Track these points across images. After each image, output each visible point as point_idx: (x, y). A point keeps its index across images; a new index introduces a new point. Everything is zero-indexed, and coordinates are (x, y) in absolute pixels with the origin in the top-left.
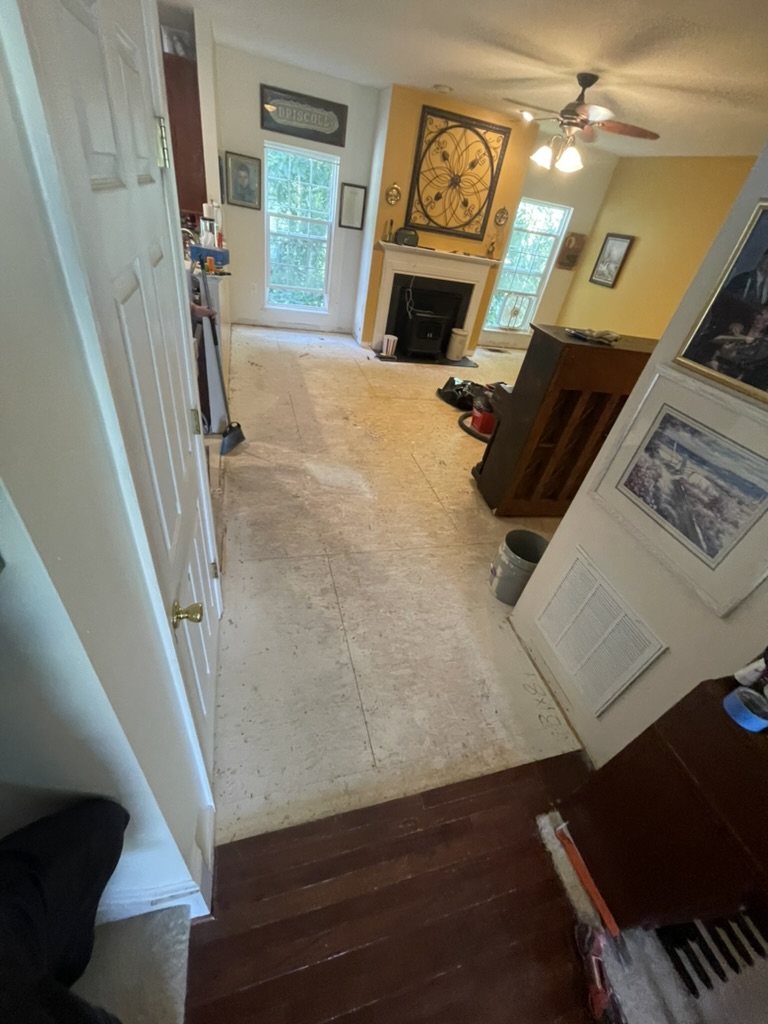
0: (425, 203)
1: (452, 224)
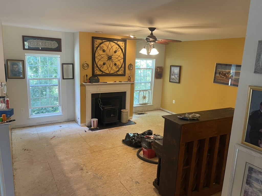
0: (99, 67)
1: (112, 72)
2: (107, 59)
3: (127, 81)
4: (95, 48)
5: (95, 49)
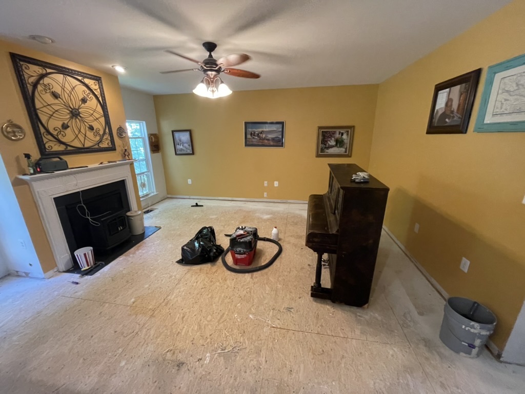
0: (55, 133)
1: (88, 144)
2: (68, 116)
3: (121, 159)
4: (28, 85)
5: (30, 88)
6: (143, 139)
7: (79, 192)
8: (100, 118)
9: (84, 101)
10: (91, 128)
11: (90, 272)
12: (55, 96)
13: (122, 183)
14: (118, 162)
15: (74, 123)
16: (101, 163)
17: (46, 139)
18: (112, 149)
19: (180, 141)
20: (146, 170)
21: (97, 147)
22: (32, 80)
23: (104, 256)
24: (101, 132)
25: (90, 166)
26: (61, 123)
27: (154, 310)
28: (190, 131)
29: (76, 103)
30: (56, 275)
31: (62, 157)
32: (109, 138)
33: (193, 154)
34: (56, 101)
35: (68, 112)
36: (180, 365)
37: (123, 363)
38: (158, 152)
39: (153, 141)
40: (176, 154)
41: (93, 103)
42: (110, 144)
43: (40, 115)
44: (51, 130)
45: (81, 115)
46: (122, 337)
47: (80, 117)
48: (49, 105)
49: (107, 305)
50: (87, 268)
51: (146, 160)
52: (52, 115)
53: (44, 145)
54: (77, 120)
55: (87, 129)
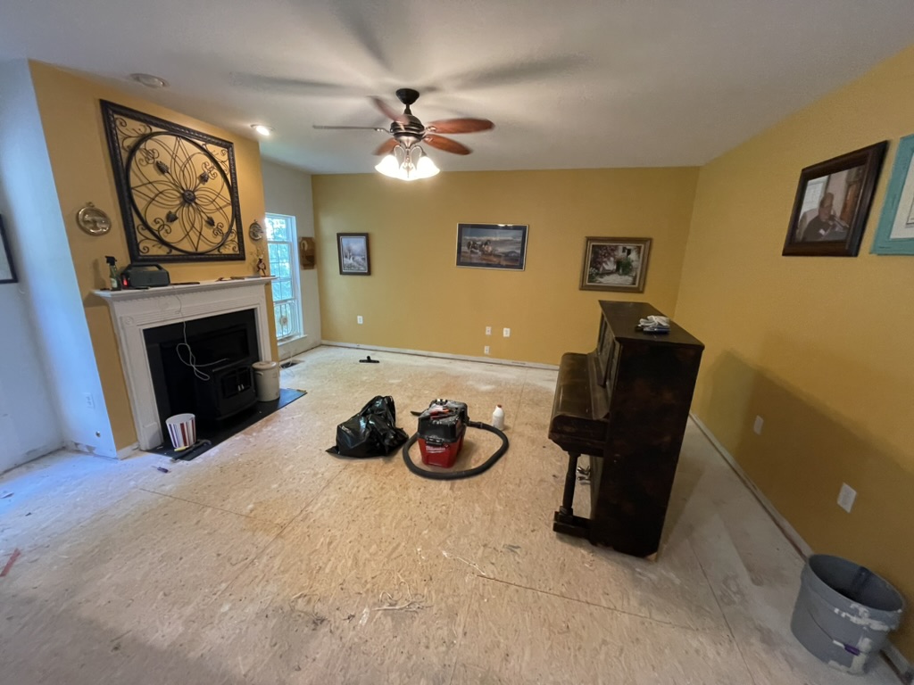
1: (203, 248)
2: (178, 202)
3: (251, 275)
4: (122, 151)
5: (125, 155)
6: (290, 245)
7: (182, 323)
8: (225, 206)
9: (204, 179)
10: (211, 222)
11: (187, 455)
12: (161, 169)
13: (250, 315)
14: (246, 280)
15: (186, 213)
16: (221, 280)
17: (141, 235)
18: (240, 257)
19: (349, 251)
20: (290, 297)
21: (216, 252)
22: (129, 143)
23: (212, 431)
24: (225, 230)
25: (203, 283)
26: (166, 211)
27: (283, 527)
28: (367, 236)
29: (190, 182)
30: (135, 455)
31: (162, 265)
32: (236, 240)
33: (369, 273)
34: (162, 177)
35: (178, 195)
36: (318, 621)
37: (226, 608)
38: (313, 268)
39: (306, 248)
40: (341, 273)
41: (217, 183)
42: (237, 249)
43: (135, 197)
44: (150, 222)
45: (197, 201)
46: (228, 566)
47: (196, 203)
48: (150, 183)
49: (209, 510)
50: (183, 448)
51: (292, 279)
52: (153, 199)
53: (138, 245)
54: (191, 208)
55: (204, 223)
